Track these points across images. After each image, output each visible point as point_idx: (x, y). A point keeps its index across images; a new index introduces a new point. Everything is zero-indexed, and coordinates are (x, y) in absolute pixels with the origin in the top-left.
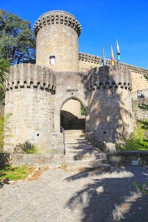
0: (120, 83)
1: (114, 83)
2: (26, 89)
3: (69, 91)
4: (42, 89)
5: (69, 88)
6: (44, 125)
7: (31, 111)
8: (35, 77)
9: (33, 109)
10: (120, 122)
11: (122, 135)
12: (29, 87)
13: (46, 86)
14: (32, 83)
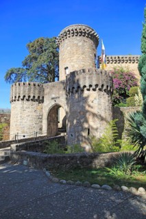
0: (85, 86)
1: (79, 87)
2: (17, 102)
3: (53, 99)
4: (28, 100)
5: (53, 96)
6: (29, 128)
7: (19, 118)
8: (22, 92)
9: (21, 117)
10: (86, 126)
11: (88, 139)
12: (18, 100)
13: (31, 98)
14: (19, 97)
